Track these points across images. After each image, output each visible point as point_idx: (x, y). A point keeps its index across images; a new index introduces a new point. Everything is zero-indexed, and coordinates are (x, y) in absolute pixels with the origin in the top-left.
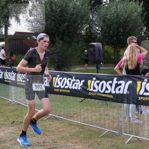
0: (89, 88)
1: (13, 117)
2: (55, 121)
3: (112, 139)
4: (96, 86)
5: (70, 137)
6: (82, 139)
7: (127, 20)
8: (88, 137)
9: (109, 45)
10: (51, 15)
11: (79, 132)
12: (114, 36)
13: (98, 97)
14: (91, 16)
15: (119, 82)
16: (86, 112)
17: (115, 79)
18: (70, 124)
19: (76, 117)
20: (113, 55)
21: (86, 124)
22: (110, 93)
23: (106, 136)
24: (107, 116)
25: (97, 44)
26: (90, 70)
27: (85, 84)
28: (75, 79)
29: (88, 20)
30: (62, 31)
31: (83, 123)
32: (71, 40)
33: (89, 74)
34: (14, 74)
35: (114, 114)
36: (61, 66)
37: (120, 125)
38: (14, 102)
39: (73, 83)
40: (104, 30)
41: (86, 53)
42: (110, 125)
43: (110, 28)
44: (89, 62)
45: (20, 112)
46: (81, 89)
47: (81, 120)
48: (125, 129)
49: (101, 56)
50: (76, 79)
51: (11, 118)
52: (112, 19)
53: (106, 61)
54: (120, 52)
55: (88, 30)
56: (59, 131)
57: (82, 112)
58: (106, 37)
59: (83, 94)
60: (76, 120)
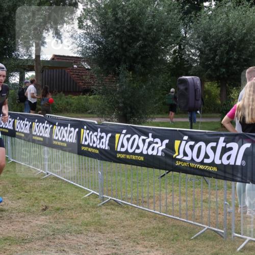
0: (177, 154)
1: (46, 200)
2: (116, 209)
3: (215, 243)
4: (188, 151)
5: (142, 237)
6: (162, 241)
7: (245, 39)
8: (172, 237)
9: (211, 81)
10: (115, 27)
11: (156, 228)
12: (221, 66)
13: (191, 170)
14: (183, 30)
15: (229, 145)
16: (170, 194)
17: (222, 139)
18: (142, 214)
19: (152, 203)
20: (219, 97)
21: (169, 214)
22: (213, 164)
23: (204, 236)
24: (205, 202)
25: (193, 78)
26: (179, 123)
27: (170, 147)
28: (152, 137)
29: (177, 37)
30: (132, 55)
31: (165, 213)
32: (147, 71)
33: (176, 130)
34: (49, 127)
35: (218, 199)
36: (129, 115)
37: (228, 220)
38: (48, 174)
39: (150, 144)
40: (205, 54)
41: (173, 94)
42: (211, 217)
43: (216, 51)
44: (177, 109)
45: (57, 192)
46: (164, 155)
47: (160, 208)
48: (236, 225)
49: (198, 100)
50: (154, 137)
51: (42, 201)
52: (218, 36)
53: (206, 109)
54: (232, 93)
55: (177, 54)
56: (123, 226)
57: (164, 195)
58: (208, 67)
59: (166, 164)
60: (152, 208)
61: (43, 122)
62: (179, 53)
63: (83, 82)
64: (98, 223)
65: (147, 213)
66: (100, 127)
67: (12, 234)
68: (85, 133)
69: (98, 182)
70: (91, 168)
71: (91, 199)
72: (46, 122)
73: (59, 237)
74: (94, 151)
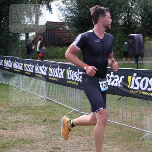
1: (45, 115)
4: (137, 83)
5: (107, 139)
6: (121, 142)
8: (127, 139)
9: (149, 36)
10: (86, 3)
11: (116, 133)
13: (139, 96)
14: (130, 3)
16: (125, 111)
19: (113, 116)
21: (124, 124)
25: (138, 35)
26: (128, 64)
27: (125, 81)
29: (127, 8)
31: (122, 123)
33: (128, 69)
34: (46, 68)
38: (45, 98)
40: (145, 19)
45: (52, 110)
46: (122, 86)
47: (119, 120)
50: (114, 74)
51: (43, 116)
55: (126, 19)
57: (120, 111)
59: (122, 91)
60: (113, 120)
61: (42, 65)
62: (127, 18)
63: (66, 38)
64: (79, 130)
65: (110, 123)
66: (79, 69)
67: (25, 137)
68: (69, 72)
69: (78, 104)
70: (73, 94)
71: (74, 114)
72: (44, 65)
73: (54, 138)
74: (75, 83)
